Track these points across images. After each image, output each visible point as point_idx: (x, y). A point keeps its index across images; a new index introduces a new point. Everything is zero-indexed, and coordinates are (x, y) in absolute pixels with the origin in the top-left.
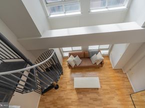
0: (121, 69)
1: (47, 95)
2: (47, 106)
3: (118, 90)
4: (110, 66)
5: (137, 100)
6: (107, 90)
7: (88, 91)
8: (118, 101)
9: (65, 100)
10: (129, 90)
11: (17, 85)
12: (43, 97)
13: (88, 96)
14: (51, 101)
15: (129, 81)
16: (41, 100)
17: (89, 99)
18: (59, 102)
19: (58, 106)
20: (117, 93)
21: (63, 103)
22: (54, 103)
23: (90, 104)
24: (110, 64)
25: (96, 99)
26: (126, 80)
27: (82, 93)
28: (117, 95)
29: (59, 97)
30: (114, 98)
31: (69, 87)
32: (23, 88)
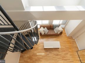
0: (72, 37)
1: (25, 53)
2: (26, 60)
3: (70, 49)
4: (65, 35)
5: (80, 54)
6: (64, 49)
7: (52, 50)
8: (70, 55)
9: (38, 56)
10: (76, 49)
11: (8, 47)
12: (22, 54)
13: (52, 53)
14: (28, 57)
15: (76, 44)
16: (21, 57)
17: (53, 55)
18: (33, 57)
19: (33, 60)
20: (70, 51)
21: (36, 58)
22: (30, 58)
23: (53, 57)
24: (65, 34)
25: (57, 54)
26: (74, 43)
27: (49, 51)
28: (70, 52)
29: (34, 54)
30: (68, 53)
31: (40, 48)
32: (13, 49)
